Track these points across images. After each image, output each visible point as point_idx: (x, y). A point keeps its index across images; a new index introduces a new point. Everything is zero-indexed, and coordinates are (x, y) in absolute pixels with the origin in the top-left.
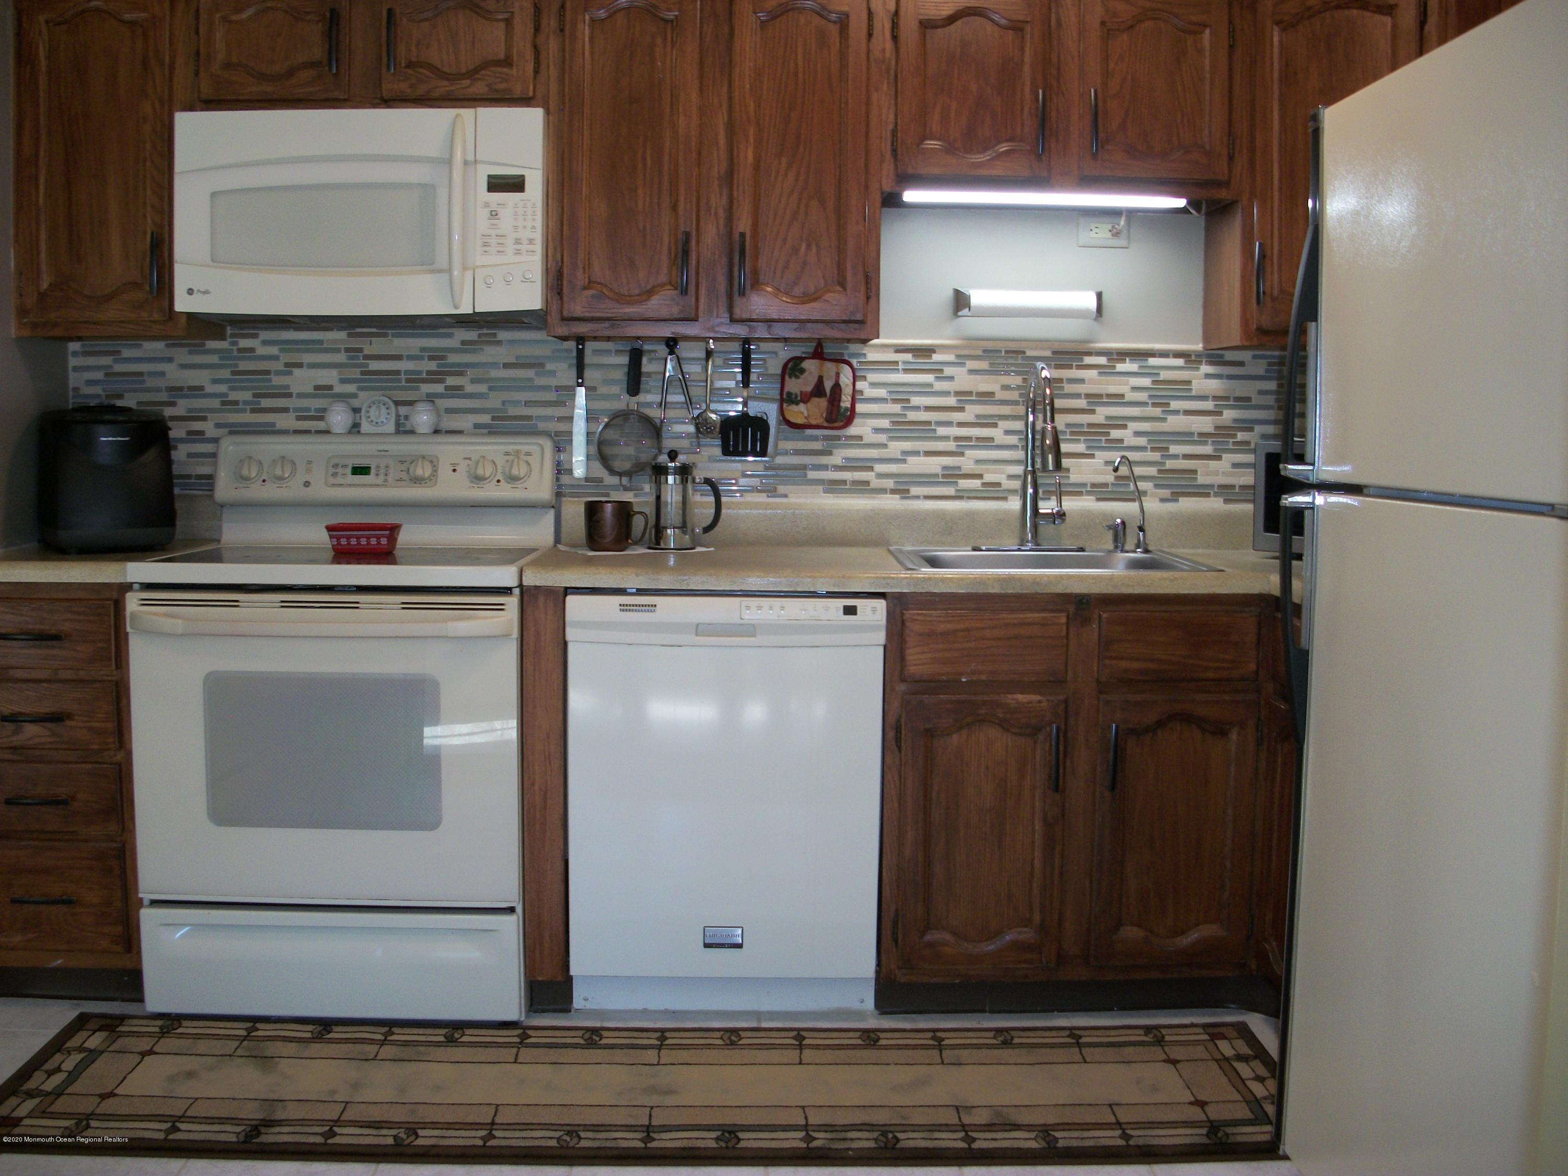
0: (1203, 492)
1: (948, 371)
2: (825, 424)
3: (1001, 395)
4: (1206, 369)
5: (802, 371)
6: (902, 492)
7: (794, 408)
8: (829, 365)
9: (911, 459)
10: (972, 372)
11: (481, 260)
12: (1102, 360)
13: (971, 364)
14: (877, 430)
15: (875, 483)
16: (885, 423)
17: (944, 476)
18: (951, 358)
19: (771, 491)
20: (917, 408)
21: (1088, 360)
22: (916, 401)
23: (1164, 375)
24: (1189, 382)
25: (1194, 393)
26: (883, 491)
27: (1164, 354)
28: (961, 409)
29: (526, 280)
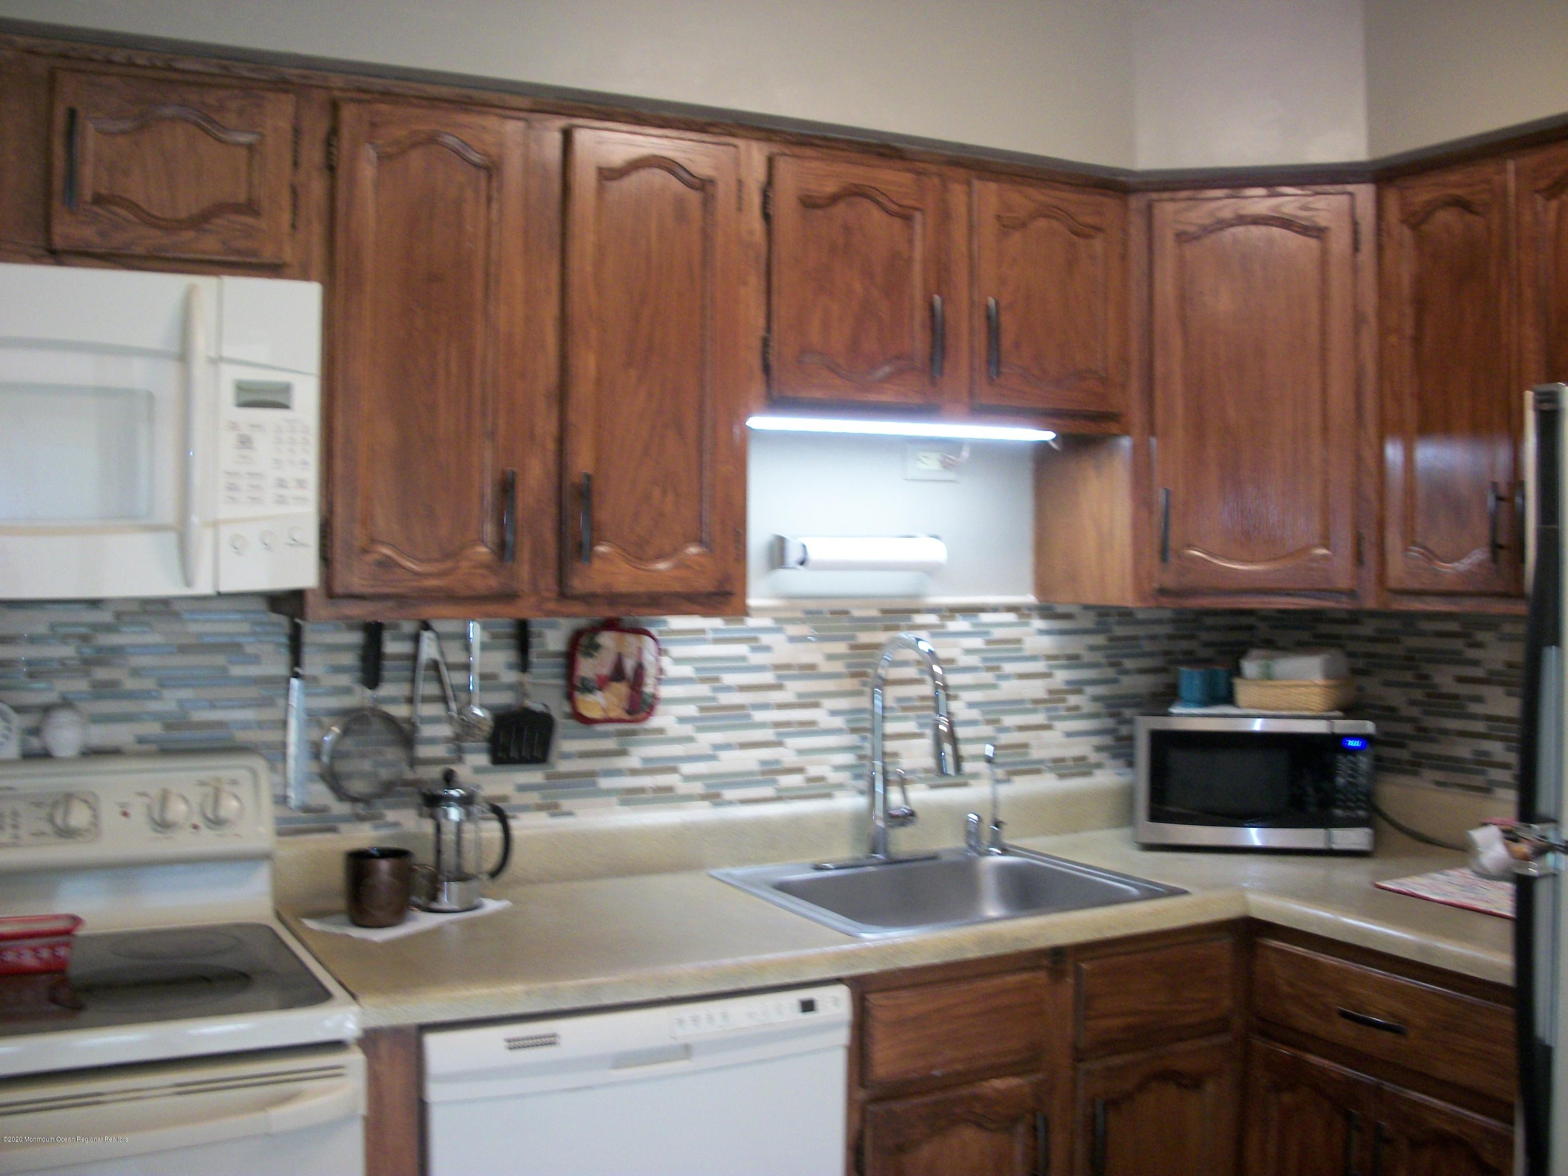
0: (1033, 768)
1: (765, 639)
2: (627, 717)
3: (826, 667)
4: (1038, 623)
5: (597, 647)
6: (713, 798)
7: (590, 698)
8: (631, 639)
9: (724, 755)
10: (793, 639)
11: (225, 512)
12: (932, 619)
13: (793, 630)
14: (682, 720)
15: (683, 788)
16: (691, 710)
17: (763, 773)
18: (766, 622)
19: (552, 809)
20: (728, 689)
21: (920, 619)
22: (729, 679)
23: (998, 633)
24: (1018, 641)
25: (1027, 653)
26: (689, 798)
27: (995, 609)
28: (778, 687)
29: (295, 543)
